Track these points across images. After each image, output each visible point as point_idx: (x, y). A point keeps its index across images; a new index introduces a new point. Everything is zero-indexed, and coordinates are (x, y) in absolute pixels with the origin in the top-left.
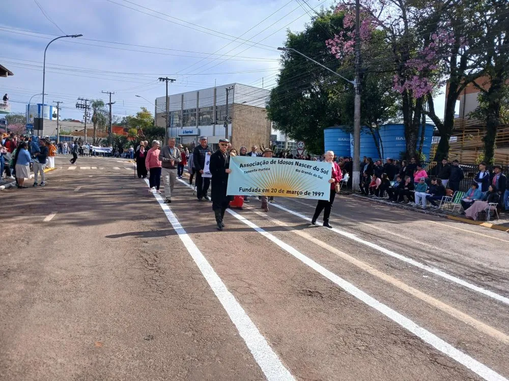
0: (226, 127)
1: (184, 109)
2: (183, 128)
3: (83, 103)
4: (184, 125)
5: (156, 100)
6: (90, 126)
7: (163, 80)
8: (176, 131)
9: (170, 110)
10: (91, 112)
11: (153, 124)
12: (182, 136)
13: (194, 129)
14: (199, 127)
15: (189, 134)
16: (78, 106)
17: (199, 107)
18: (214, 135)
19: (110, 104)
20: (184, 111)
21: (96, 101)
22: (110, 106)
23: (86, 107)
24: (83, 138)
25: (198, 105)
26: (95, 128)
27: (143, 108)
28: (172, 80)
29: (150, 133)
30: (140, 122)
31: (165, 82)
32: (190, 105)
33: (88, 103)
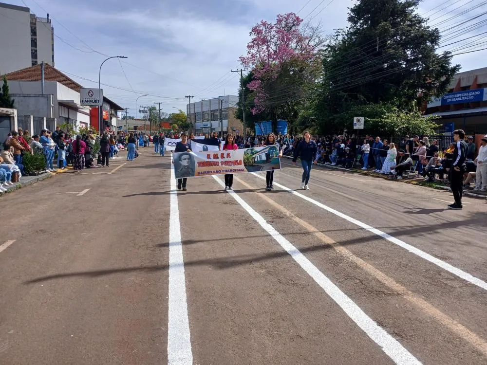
0: (222, 122)
1: (203, 110)
2: (203, 123)
3: (143, 109)
4: (203, 121)
5: (187, 106)
6: (148, 123)
8: (199, 124)
9: (196, 112)
10: (148, 114)
11: (186, 120)
12: (202, 128)
13: (208, 124)
14: (212, 122)
15: (206, 126)
16: (140, 111)
17: (211, 109)
18: (219, 126)
19: (159, 110)
21: (151, 107)
23: (145, 112)
24: (143, 132)
26: (151, 125)
27: (180, 111)
28: (192, 96)
29: (184, 127)
30: (178, 120)
31: (188, 98)
32: (206, 109)
33: (146, 109)
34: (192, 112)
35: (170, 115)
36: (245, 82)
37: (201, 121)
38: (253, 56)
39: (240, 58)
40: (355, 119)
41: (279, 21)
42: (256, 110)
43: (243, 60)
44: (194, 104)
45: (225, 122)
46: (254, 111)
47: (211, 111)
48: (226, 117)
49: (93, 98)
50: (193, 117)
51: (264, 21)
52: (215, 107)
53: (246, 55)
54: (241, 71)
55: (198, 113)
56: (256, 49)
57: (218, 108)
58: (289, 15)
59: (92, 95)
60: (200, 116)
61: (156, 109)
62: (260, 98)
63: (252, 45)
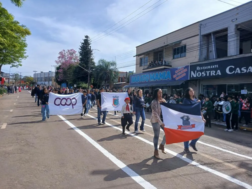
0: (49, 82)
1: (41, 77)
3: (12, 75)
4: (41, 81)
5: (34, 74)
6: (14, 81)
8: (39, 83)
9: (38, 77)
10: (15, 77)
11: (33, 81)
13: (44, 83)
15: (42, 84)
18: (48, 84)
26: (15, 82)
27: (31, 77)
30: (29, 80)
31: (35, 72)
32: (43, 76)
34: (36, 77)
35: (24, 76)
36: (58, 69)
38: (60, 61)
40: (74, 85)
41: (69, 51)
43: (56, 61)
44: (37, 74)
45: (51, 82)
46: (59, 80)
47: (45, 77)
48: (51, 80)
50: (36, 79)
51: (64, 50)
52: (46, 76)
53: (57, 60)
55: (39, 78)
56: (61, 59)
57: (48, 76)
58: (71, 50)
59: (7, 75)
60: (39, 79)
61: (18, 75)
62: (61, 76)
63: (59, 58)
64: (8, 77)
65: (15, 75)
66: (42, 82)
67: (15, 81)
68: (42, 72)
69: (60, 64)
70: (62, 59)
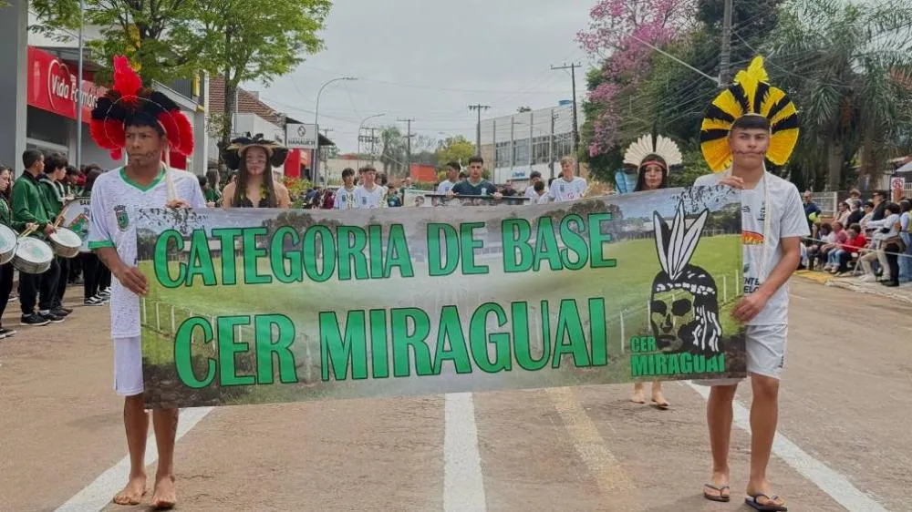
1: (515, 138)
2: (515, 168)
3: (369, 133)
4: (514, 164)
7: (475, 108)
9: (497, 141)
10: (379, 148)
15: (520, 177)
16: (361, 138)
17: (534, 136)
19: (409, 136)
20: (515, 143)
21: (387, 129)
22: (409, 140)
23: (372, 140)
25: (531, 132)
28: (486, 107)
31: (477, 109)
32: (522, 133)
33: (376, 134)
34: (486, 140)
35: (441, 142)
37: (511, 164)
38: (604, 32)
39: (578, 34)
42: (598, 147)
43: (582, 37)
47: (534, 140)
49: (305, 138)
52: (542, 130)
53: (588, 31)
54: (573, 66)
55: (502, 144)
56: (607, 19)
57: (549, 133)
59: (303, 134)
60: (507, 153)
61: (398, 134)
62: (605, 123)
63: (598, 12)
64: (308, 143)
65: (386, 135)
66: (518, 169)
67: (386, 168)
68: (522, 110)
69: (609, 53)
70: (618, 19)
